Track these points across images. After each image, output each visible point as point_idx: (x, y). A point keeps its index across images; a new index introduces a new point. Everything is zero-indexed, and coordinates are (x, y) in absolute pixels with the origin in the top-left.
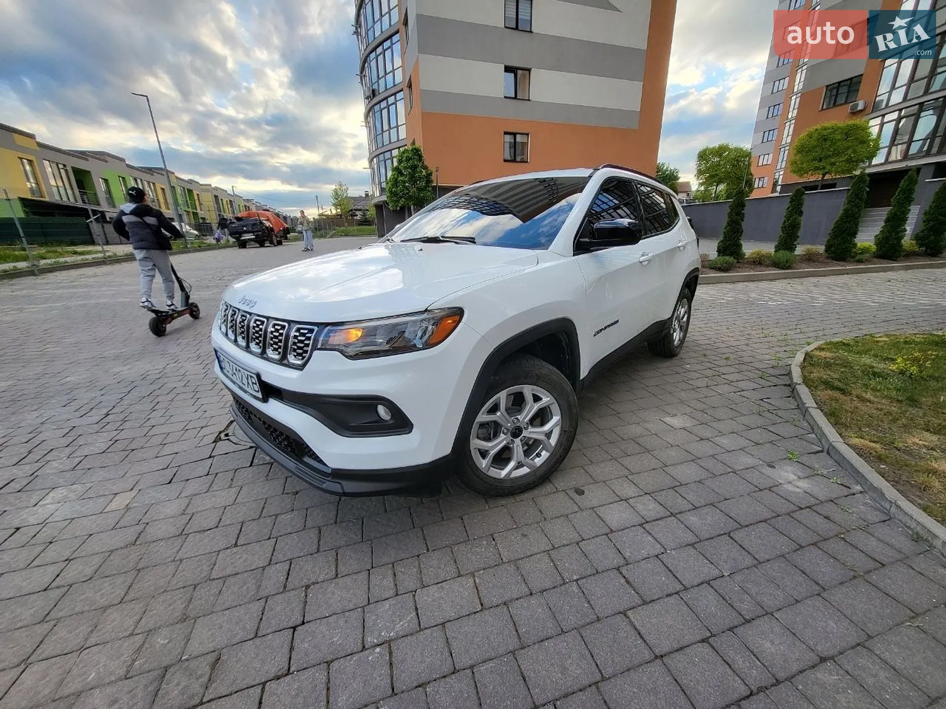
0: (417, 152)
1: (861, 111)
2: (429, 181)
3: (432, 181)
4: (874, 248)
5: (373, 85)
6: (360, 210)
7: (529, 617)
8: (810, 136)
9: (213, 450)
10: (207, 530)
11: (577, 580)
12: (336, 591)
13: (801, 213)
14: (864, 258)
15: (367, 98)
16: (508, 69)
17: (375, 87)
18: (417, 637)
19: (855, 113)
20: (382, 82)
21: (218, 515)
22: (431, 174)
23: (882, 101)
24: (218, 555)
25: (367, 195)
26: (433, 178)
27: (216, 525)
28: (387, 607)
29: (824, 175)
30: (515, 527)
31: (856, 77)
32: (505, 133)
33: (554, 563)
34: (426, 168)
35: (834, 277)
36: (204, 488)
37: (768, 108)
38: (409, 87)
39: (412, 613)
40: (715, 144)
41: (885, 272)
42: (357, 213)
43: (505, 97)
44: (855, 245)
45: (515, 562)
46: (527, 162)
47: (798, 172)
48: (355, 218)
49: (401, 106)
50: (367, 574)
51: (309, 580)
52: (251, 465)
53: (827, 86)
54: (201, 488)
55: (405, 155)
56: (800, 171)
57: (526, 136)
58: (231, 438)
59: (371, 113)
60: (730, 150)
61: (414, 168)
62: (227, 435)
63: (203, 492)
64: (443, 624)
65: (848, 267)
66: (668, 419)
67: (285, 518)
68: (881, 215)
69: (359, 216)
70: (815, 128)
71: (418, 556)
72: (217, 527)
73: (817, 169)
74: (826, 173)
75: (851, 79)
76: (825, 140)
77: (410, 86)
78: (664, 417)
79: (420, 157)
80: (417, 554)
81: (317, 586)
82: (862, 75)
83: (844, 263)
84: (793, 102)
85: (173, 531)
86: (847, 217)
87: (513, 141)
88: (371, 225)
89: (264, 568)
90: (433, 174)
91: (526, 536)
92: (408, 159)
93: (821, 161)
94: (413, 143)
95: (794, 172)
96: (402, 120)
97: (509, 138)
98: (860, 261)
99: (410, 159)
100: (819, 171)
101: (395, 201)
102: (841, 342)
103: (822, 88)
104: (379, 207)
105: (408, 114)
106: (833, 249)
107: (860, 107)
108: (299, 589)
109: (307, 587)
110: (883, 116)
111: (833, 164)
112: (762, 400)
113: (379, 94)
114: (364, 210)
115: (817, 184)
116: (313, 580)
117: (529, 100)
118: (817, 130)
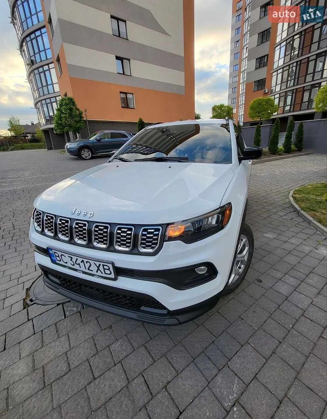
0: (71, 101)
1: (267, 93)
2: (81, 117)
3: (83, 117)
4: (283, 149)
5: (31, 57)
6: (30, 133)
7: (288, 355)
8: (254, 102)
9: (28, 314)
10: (64, 375)
11: (292, 328)
12: (185, 383)
13: (260, 136)
14: (281, 153)
15: (28, 65)
16: (118, 58)
17: (33, 58)
18: (249, 391)
19: (265, 94)
20: (37, 56)
21: (64, 361)
22: (82, 113)
23: (273, 89)
24: (86, 390)
25: (33, 124)
26: (83, 115)
27: (68, 369)
28: (220, 380)
29: (261, 119)
30: (247, 309)
31: (264, 79)
32: (121, 92)
33: (277, 322)
34: (78, 110)
35: (274, 161)
36: (39, 343)
37: (232, 89)
38: (58, 62)
39: (235, 378)
40: (218, 104)
41: (288, 158)
42: (28, 135)
43: (118, 73)
44: (278, 148)
45: (260, 328)
46: (134, 108)
47: (251, 117)
48: (27, 138)
49: (53, 71)
50: (194, 364)
51: (163, 382)
52: (65, 317)
53: (255, 82)
54: (35, 345)
55: (64, 102)
56: (252, 117)
57: (132, 95)
58: (37, 302)
59: (32, 74)
60: (225, 107)
61: (71, 110)
62: (31, 300)
63: (39, 347)
64: (255, 377)
65: (277, 157)
66: (265, 235)
67: (116, 347)
68: (284, 135)
69: (29, 137)
70: (256, 99)
71: (213, 342)
72: (70, 370)
73: (258, 116)
74: (262, 118)
75: (262, 79)
76: (260, 104)
77: (58, 60)
78: (263, 234)
79: (74, 104)
80: (212, 341)
81: (171, 384)
82: (266, 78)
83: (275, 155)
84: (241, 87)
85: (35, 386)
86: (275, 137)
87: (125, 97)
88: (39, 142)
89: (127, 387)
90: (83, 113)
91: (254, 312)
92: (66, 104)
93: (259, 113)
94: (66, 95)
95: (250, 117)
96: (55, 80)
97: (123, 96)
98: (280, 155)
99: (68, 104)
100: (259, 117)
101: (61, 128)
102: (299, 190)
103: (253, 82)
104: (46, 132)
105: (59, 78)
106: (271, 150)
107: (267, 91)
108: (161, 391)
109: (165, 387)
110: (274, 95)
111: (263, 115)
112: (291, 219)
113: (36, 63)
114: (33, 133)
115: (258, 122)
116: (166, 381)
117: (131, 76)
118: (256, 100)
